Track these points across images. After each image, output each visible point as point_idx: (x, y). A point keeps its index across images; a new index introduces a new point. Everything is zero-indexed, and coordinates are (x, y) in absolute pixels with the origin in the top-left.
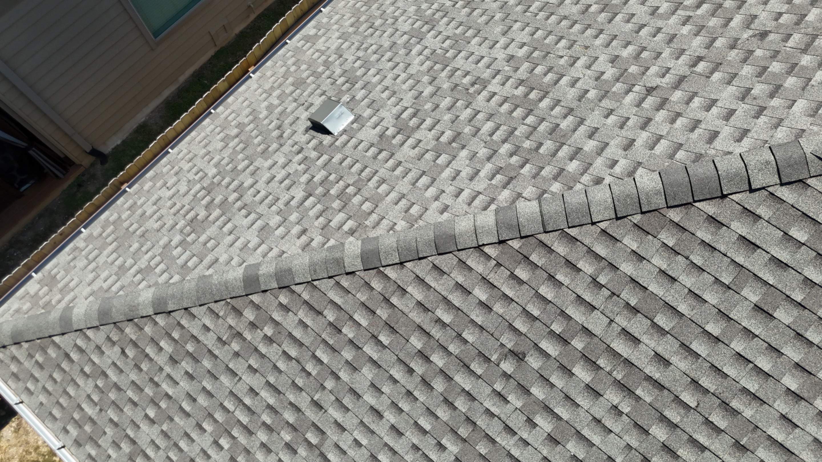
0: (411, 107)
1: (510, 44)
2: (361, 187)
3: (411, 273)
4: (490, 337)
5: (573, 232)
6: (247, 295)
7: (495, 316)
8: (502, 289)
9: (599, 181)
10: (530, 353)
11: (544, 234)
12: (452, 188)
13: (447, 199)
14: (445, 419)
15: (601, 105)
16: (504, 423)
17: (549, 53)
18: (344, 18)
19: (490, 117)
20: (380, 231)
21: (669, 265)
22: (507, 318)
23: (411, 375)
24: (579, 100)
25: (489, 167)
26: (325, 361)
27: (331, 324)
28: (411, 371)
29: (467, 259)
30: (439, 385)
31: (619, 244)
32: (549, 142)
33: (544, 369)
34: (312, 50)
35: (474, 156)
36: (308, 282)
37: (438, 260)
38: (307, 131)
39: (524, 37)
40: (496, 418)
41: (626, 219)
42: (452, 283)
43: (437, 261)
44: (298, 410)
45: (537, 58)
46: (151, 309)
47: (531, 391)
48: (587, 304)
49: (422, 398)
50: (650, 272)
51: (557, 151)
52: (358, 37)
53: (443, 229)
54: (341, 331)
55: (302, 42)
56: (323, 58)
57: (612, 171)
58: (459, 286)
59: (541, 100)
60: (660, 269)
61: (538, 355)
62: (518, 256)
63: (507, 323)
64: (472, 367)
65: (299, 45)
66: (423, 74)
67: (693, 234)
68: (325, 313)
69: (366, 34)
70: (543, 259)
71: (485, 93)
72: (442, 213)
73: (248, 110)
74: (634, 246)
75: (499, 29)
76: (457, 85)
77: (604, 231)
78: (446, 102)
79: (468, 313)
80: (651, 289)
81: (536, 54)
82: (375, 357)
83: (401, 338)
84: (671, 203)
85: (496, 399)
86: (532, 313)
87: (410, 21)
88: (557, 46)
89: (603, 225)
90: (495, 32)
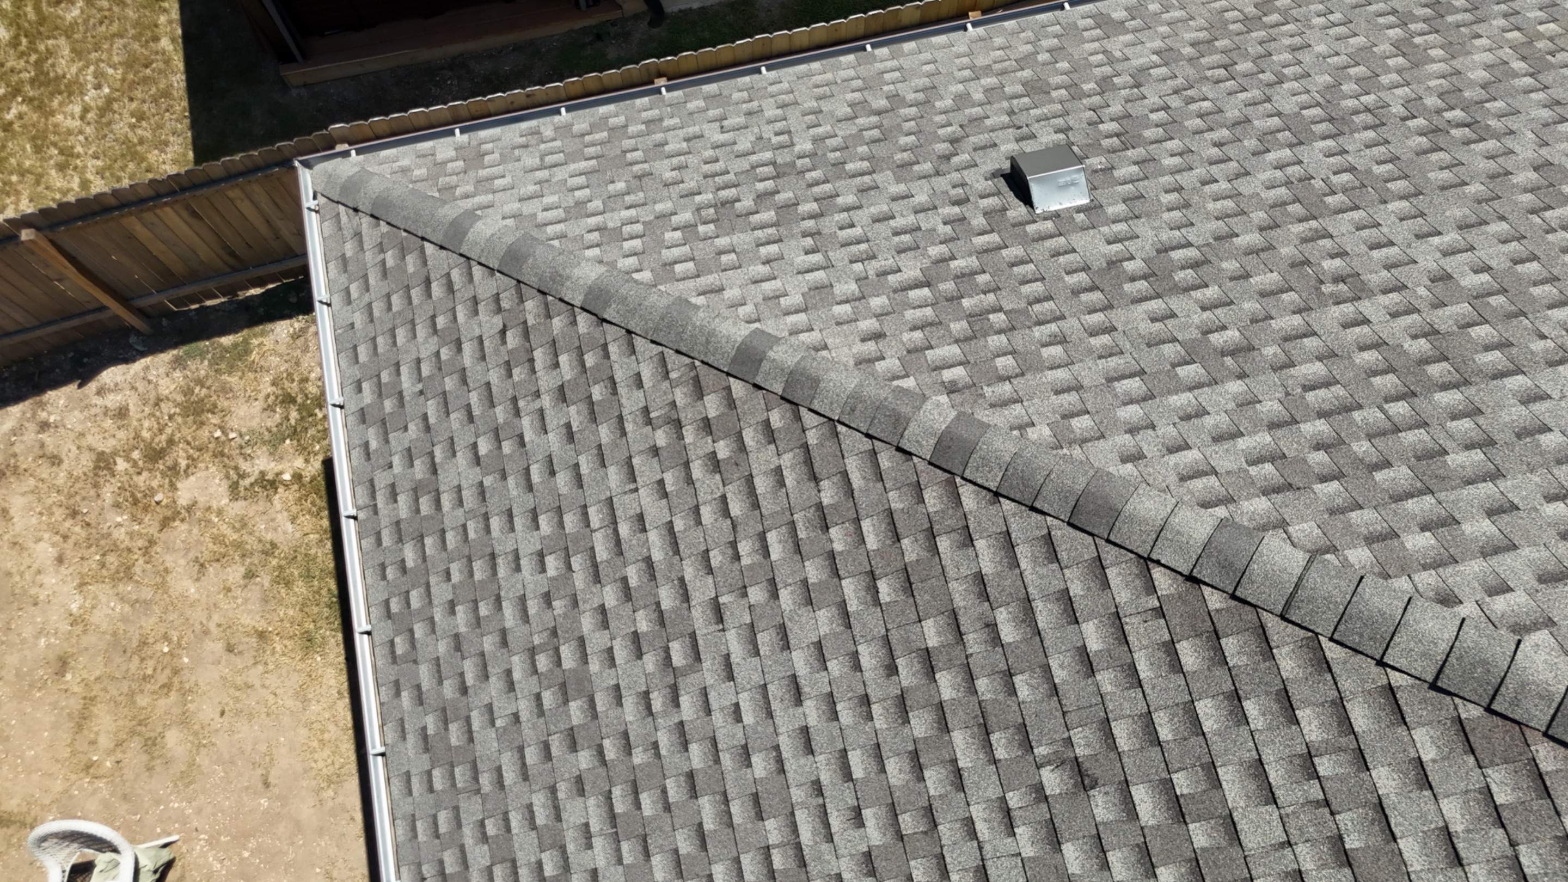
0: (1198, 248)
1: (1460, 251)
2: (1019, 326)
3: (1001, 521)
4: (1059, 714)
5: (1333, 652)
6: (728, 374)
7: (1092, 688)
8: (1136, 656)
9: (1448, 599)
10: (1107, 789)
11: (1277, 619)
12: (1172, 431)
13: (1148, 443)
14: (893, 781)
15: (1555, 471)
16: (983, 860)
17: (1525, 315)
18: (1191, 23)
19: (1327, 356)
20: (999, 418)
21: (1468, 831)
22: (1110, 706)
23: (889, 676)
24: (1519, 436)
25: (1264, 438)
26: (774, 557)
27: (820, 507)
28: (892, 670)
29: (1112, 565)
30: (921, 725)
31: (1401, 730)
32: (1405, 470)
33: (1112, 831)
34: (1096, 45)
35: (1250, 403)
36: (830, 419)
37: (1061, 533)
38: (994, 175)
39: (1498, 256)
40: (975, 844)
41: (1448, 698)
42: (1058, 585)
43: (1059, 533)
44: (686, 597)
45: (1495, 310)
46: (581, 298)
47: (1063, 847)
48: (1266, 785)
49: (880, 723)
50: (1423, 816)
51: (1409, 495)
52: (1191, 71)
53: (1107, 489)
54: (828, 528)
55: (1090, 21)
56: (1107, 70)
57: (1488, 599)
58: (1065, 598)
59: (1445, 387)
60: (1447, 827)
61: (1117, 801)
62: (1204, 621)
63: (1102, 714)
64: (994, 737)
65: (1082, 23)
66: (1261, 204)
67: (1558, 814)
68: (824, 484)
69: (1209, 73)
70: (1245, 658)
71: (1348, 309)
72: (1124, 460)
73: (923, 82)
74: (1428, 754)
75: (1458, 212)
76: (1307, 262)
77: (1390, 690)
78: (1269, 279)
79: (1050, 651)
80: (1401, 846)
81: (1497, 301)
82: (853, 606)
83: (913, 609)
84: (1556, 731)
85: (997, 816)
86: (1159, 729)
87: (1305, 97)
88: (1550, 312)
89: (1397, 679)
90: (1448, 214)
